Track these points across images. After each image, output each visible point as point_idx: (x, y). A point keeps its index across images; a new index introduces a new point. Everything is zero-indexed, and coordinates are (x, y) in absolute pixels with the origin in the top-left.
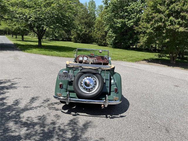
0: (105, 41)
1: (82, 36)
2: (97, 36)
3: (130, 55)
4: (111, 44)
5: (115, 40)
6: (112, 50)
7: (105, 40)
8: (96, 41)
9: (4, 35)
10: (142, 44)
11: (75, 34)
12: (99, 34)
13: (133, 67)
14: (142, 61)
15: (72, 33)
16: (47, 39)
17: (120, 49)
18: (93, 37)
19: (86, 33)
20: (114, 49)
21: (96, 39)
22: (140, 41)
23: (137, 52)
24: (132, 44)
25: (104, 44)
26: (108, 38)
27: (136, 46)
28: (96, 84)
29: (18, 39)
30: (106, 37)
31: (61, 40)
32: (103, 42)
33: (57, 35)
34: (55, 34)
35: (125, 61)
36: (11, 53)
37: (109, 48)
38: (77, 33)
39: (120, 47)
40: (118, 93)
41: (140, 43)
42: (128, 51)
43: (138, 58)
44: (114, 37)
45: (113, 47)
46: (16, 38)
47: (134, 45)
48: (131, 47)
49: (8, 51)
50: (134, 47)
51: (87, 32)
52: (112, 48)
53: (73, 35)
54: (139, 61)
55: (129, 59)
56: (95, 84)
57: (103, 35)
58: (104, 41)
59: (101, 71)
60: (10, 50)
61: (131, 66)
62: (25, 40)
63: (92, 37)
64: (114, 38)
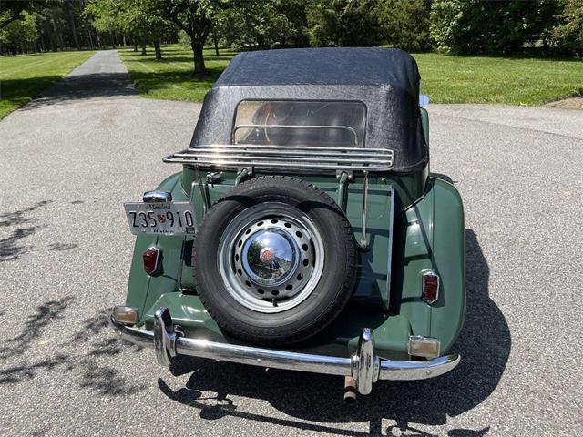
0: (423, 34)
1: (342, 23)
2: (396, 18)
3: (521, 78)
4: (447, 43)
5: (462, 22)
6: (451, 63)
7: (425, 28)
8: (393, 35)
9: (114, 48)
10: (571, 26)
11: (318, 18)
12: (401, 9)
13: (532, 125)
14: (571, 100)
15: (310, 17)
16: (233, 49)
17: (483, 55)
18: (383, 22)
19: (356, 10)
20: (456, 58)
21: (393, 30)
22: (565, 15)
23: (548, 63)
24: (530, 34)
25: (423, 43)
26: (436, 20)
27: (545, 43)
28: (310, 262)
29: (147, 57)
30: (428, 17)
31: (277, 47)
32: (419, 38)
33: (262, 32)
34: (256, 28)
35: (498, 101)
36: (101, 104)
37: (440, 56)
38: (327, 16)
39: (483, 49)
40: (441, 303)
41: (565, 23)
42: (513, 61)
43: (555, 87)
44: (458, 13)
45: (453, 53)
46: (144, 53)
47: (538, 38)
48: (526, 45)
49: (94, 99)
50: (539, 44)
51: (359, 9)
52: (449, 54)
53: (314, 24)
54: (558, 99)
55: (516, 93)
56: (306, 262)
57: (417, 12)
58: (419, 31)
59: (348, 182)
60: (100, 96)
61: (525, 125)
62: (166, 57)
63: (377, 25)
64: (459, 16)
